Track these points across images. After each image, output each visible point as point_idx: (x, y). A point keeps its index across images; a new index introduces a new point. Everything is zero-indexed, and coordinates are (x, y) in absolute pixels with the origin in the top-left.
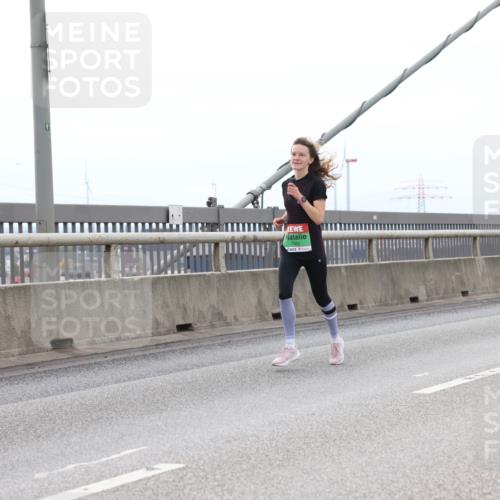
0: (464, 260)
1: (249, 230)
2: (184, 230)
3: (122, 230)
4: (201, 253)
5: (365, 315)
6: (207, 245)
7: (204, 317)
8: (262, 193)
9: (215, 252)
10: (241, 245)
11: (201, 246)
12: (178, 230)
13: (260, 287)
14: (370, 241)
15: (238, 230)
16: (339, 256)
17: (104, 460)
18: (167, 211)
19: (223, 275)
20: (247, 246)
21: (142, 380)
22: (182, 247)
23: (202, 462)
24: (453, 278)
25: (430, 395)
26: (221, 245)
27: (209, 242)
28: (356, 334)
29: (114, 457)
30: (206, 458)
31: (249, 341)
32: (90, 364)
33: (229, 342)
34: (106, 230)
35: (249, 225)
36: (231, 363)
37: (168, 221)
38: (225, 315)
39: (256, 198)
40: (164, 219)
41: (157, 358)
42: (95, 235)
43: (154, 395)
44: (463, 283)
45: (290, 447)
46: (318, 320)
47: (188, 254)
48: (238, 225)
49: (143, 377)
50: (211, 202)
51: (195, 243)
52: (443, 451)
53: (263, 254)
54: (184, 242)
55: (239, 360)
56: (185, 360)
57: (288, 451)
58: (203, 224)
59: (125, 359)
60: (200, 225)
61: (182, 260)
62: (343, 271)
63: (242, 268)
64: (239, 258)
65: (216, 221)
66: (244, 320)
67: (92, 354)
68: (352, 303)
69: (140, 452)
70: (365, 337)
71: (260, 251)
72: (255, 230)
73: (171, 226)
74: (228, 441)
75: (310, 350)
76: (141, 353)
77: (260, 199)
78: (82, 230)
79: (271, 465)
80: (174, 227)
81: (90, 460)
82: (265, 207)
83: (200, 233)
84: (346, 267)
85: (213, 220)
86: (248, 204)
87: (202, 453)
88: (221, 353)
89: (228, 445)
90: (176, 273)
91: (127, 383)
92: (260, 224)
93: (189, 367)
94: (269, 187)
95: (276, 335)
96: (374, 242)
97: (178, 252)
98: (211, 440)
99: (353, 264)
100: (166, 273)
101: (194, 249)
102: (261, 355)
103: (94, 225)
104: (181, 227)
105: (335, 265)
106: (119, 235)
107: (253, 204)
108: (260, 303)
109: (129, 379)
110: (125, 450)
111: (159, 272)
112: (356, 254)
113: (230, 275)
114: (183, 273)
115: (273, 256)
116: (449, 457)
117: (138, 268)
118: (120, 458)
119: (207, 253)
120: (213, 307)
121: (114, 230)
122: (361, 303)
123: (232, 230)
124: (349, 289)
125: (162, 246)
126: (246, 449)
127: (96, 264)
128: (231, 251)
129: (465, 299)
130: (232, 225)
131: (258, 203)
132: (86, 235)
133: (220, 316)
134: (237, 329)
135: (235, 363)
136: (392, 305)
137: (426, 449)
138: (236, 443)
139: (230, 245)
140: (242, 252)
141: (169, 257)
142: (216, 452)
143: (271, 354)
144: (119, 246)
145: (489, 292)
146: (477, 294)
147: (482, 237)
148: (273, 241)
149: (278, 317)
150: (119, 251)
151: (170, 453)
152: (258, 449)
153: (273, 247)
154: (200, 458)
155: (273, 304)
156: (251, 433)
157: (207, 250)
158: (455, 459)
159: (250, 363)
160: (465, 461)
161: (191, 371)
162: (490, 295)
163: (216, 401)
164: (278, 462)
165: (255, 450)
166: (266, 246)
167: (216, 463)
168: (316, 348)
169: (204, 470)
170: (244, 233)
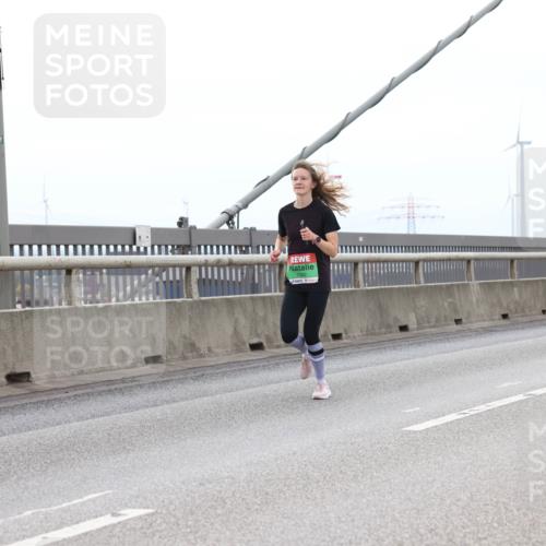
0: (458, 286)
1: (224, 253)
2: (153, 253)
3: (84, 253)
4: (171, 278)
5: (352, 345)
6: (177, 270)
7: (175, 348)
8: (238, 212)
9: (186, 277)
10: (216, 269)
11: (171, 270)
12: (145, 252)
13: (236, 315)
14: (356, 264)
15: (212, 253)
17: (64, 505)
18: (133, 233)
19: (195, 301)
20: (222, 271)
21: (107, 418)
22: (150, 272)
23: (172, 507)
24: (446, 304)
25: (421, 432)
26: (193, 269)
27: (181, 266)
28: (341, 366)
29: (75, 502)
31: (224, 374)
32: (48, 401)
33: (203, 375)
34: (67, 253)
35: (224, 247)
36: (205, 399)
37: (135, 244)
38: (198, 345)
39: (231, 217)
40: (131, 242)
41: (123, 394)
42: (54, 259)
43: (120, 434)
44: (456, 311)
45: (270, 490)
47: (158, 279)
48: (212, 247)
49: (108, 414)
50: (182, 222)
51: (164, 267)
52: (435, 494)
53: (240, 280)
54: (152, 266)
55: (212, 395)
56: (153, 395)
57: (267, 494)
58: (173, 246)
59: (88, 394)
60: (170, 247)
61: (151, 285)
63: (217, 295)
64: (213, 283)
65: (188, 243)
66: (219, 351)
67: (51, 390)
68: (336, 332)
69: (104, 496)
70: (350, 369)
71: (236, 276)
72: (230, 253)
73: (138, 248)
75: (291, 383)
76: (105, 388)
77: (235, 219)
78: (40, 253)
79: (248, 509)
80: (142, 249)
81: (50, 506)
82: (241, 228)
83: (170, 256)
85: (184, 241)
86: (222, 225)
87: (173, 497)
88: (193, 387)
89: (202, 488)
90: (144, 300)
91: (90, 421)
92: (235, 247)
93: (158, 403)
94: (246, 206)
95: (255, 368)
96: (360, 266)
97: (146, 278)
98: (183, 483)
99: (336, 290)
100: (133, 300)
101: (164, 274)
102: (237, 390)
103: (54, 248)
104: (149, 249)
106: (80, 259)
107: (228, 224)
108: (236, 333)
109: (93, 416)
110: (89, 494)
111: (125, 299)
112: (340, 279)
113: (204, 302)
114: (151, 300)
115: (251, 282)
116: (442, 499)
117: (102, 297)
118: (83, 504)
119: (178, 278)
120: (185, 337)
121: (76, 253)
122: (346, 332)
123: (206, 253)
124: (333, 316)
125: (128, 270)
126: (220, 492)
127: (56, 290)
128: (204, 276)
129: (459, 327)
130: (205, 247)
131: (233, 223)
132: (45, 259)
133: (193, 347)
134: (211, 361)
135: (209, 398)
136: (380, 334)
137: (417, 491)
138: (210, 486)
139: (203, 269)
140: (216, 277)
141: (136, 282)
142: (188, 495)
143: (247, 387)
144: (81, 271)
145: (484, 321)
146: (471, 322)
147: (477, 259)
148: (250, 265)
149: (256, 347)
150: (81, 276)
151: (138, 497)
152: (233, 493)
153: (251, 271)
154: (171, 503)
155: (251, 334)
156: (227, 474)
157: (178, 274)
158: (448, 502)
159: (226, 398)
160: (459, 503)
161: (160, 408)
162: (486, 324)
163: (189, 440)
164: (256, 507)
165: (230, 494)
166: (242, 269)
167: (188, 508)
168: (298, 382)
169: (175, 516)
170: (219, 256)
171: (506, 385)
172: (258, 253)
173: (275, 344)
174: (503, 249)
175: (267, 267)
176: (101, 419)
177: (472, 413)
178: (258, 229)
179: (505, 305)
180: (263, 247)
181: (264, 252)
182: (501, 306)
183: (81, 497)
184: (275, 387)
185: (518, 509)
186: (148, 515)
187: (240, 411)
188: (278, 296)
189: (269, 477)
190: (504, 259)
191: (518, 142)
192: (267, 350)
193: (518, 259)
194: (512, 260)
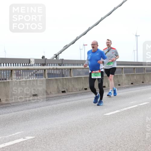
0: (119, 75)
1: (55, 66)
2: (35, 66)
3: (16, 66)
4: (40, 73)
6: (42, 70)
8: (59, 55)
9: (44, 73)
10: (52, 70)
11: (40, 70)
12: (33, 66)
13: (58, 83)
15: (51, 66)
16: (82, 74)
17: (10, 135)
18: (29, 60)
19: (47, 79)
20: (54, 71)
21: (22, 111)
22: (34, 71)
23: (40, 136)
24: (116, 80)
25: (109, 115)
26: (46, 70)
27: (43, 69)
28: (87, 97)
29: (13, 134)
31: (55, 99)
32: (6, 107)
33: (49, 100)
34: (11, 66)
35: (55, 64)
36: (49, 106)
37: (30, 63)
39: (57, 56)
40: (29, 63)
41: (27, 105)
42: (8, 67)
43: (26, 116)
44: (119, 82)
46: (75, 93)
47: (36, 73)
48: (51, 64)
49: (22, 110)
50: (43, 57)
51: (38, 70)
52: (113, 132)
54: (35, 69)
56: (35, 105)
57: (66, 132)
58: (41, 64)
59: (17, 105)
60: (40, 64)
61: (34, 75)
62: (83, 78)
63: (53, 77)
64: (52, 74)
66: (53, 93)
67: (7, 104)
68: (86, 88)
69: (21, 133)
70: (89, 98)
71: (58, 72)
72: (56, 66)
73: (31, 64)
74: (48, 130)
75: (73, 102)
76: (22, 103)
77: (58, 57)
80: (32, 65)
81: (6, 136)
82: (59, 59)
83: (40, 67)
84: (84, 77)
85: (44, 63)
86: (54, 58)
87: (40, 133)
88: (46, 103)
89: (48, 131)
90: (32, 79)
91: (17, 112)
92: (58, 64)
93: (36, 107)
94: (61, 53)
95: (63, 98)
97: (33, 72)
98: (43, 129)
99: (86, 76)
100: (29, 79)
101: (38, 72)
102: (58, 104)
103: (7, 64)
104: (34, 65)
105: (81, 76)
106: (15, 67)
107: (56, 58)
108: (58, 88)
109: (18, 111)
111: (27, 78)
112: (86, 73)
113: (49, 79)
114: (34, 79)
115: (62, 74)
116: (114, 134)
117: (21, 78)
118: (15, 135)
119: (42, 73)
121: (13, 66)
122: (88, 88)
124: (85, 84)
125: (28, 71)
126: (53, 132)
127: (8, 76)
128: (49, 72)
129: (119, 87)
130: (50, 64)
132: (5, 67)
134: (51, 96)
135: (51, 106)
138: (51, 130)
139: (49, 70)
141: (30, 74)
142: (44, 133)
143: (61, 103)
144: (15, 71)
145: (126, 85)
146: (123, 85)
147: (124, 68)
148: (62, 69)
149: (63, 92)
150: (15, 72)
151: (30, 133)
152: (57, 132)
153: (62, 71)
155: (62, 88)
156: (55, 127)
158: (116, 135)
159: (55, 106)
161: (37, 109)
163: (45, 118)
164: (63, 136)
165: (56, 132)
166: (60, 70)
167: (44, 136)
168: (75, 101)
169: (41, 139)
170: (53, 67)
171: (132, 102)
172: (64, 66)
173: (69, 91)
174: (132, 65)
175: (67, 70)
176: (20, 112)
177: (123, 110)
179: (132, 80)
180: (66, 64)
181: (66, 66)
182: (131, 81)
183: (15, 133)
184: (68, 103)
185: (135, 137)
186: (33, 138)
187: (59, 110)
188: (70, 78)
189: (67, 128)
190: (132, 68)
191: (136, 36)
192: (66, 93)
193: (136, 68)
194: (134, 68)
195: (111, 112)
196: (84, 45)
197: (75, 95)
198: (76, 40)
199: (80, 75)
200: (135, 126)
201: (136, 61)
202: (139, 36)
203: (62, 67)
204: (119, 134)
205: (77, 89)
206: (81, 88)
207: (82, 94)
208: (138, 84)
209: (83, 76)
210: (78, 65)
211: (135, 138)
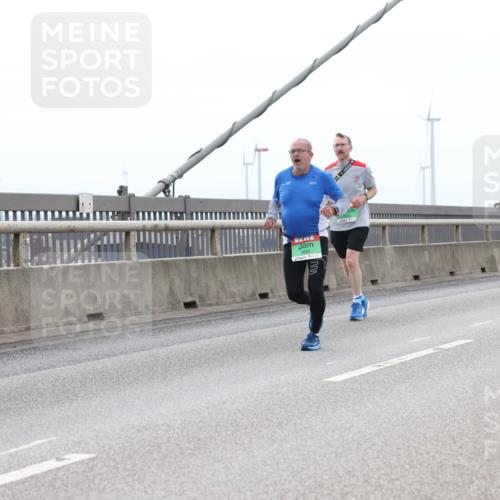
0: (374, 249)
1: (161, 219)
2: (95, 219)
3: (31, 219)
4: (112, 242)
5: (277, 304)
6: (118, 234)
8: (173, 181)
9: (126, 241)
10: (153, 234)
11: (111, 234)
12: (88, 218)
13: (172, 276)
15: (149, 219)
16: (251, 245)
17: (13, 450)
18: (77, 200)
20: (158, 235)
21: (52, 370)
22: (92, 236)
23: (112, 452)
24: (363, 267)
25: (340, 383)
26: (132, 233)
27: (120, 231)
28: (268, 323)
29: (23, 447)
30: (117, 448)
31: (160, 330)
34: (15, 218)
35: (160, 213)
36: (143, 353)
37: (78, 210)
39: (167, 186)
40: (74, 209)
41: (67, 349)
42: (3, 223)
43: (64, 385)
44: (372, 272)
45: (202, 436)
46: (229, 309)
47: (99, 243)
48: (149, 213)
49: (53, 367)
50: (122, 190)
51: (105, 232)
52: (352, 439)
53: (175, 243)
54: (94, 231)
55: (150, 349)
56: (94, 349)
57: (199, 440)
58: (113, 212)
59: (34, 349)
60: (110, 214)
61: (93, 248)
62: (255, 260)
63: (154, 257)
64: (150, 247)
65: (127, 210)
66: (156, 309)
67: (0, 344)
68: (263, 292)
69: (50, 442)
70: (276, 325)
71: (171, 240)
72: (166, 219)
73: (81, 214)
74: (139, 431)
75: (222, 339)
76: (51, 343)
77: (171, 188)
79: (182, 453)
80: (85, 215)
82: (176, 196)
83: (111, 221)
84: (257, 256)
85: (124, 208)
86: (159, 193)
87: (112, 443)
89: (139, 434)
90: (86, 262)
91: (36, 373)
92: (171, 213)
93: (99, 356)
94: (180, 176)
95: (188, 324)
97: (89, 241)
98: (122, 430)
99: (263, 253)
100: (76, 262)
101: (105, 238)
102: (173, 344)
103: (3, 213)
104: (91, 215)
105: (246, 254)
106: (28, 224)
107: (164, 192)
108: (171, 292)
109: (39, 369)
110: (35, 440)
111: (70, 260)
112: (267, 244)
114: (93, 262)
115: (185, 245)
116: (358, 443)
117: (48, 259)
118: (29, 449)
119: (118, 241)
121: (23, 218)
122: (272, 292)
123: (144, 219)
124: (260, 278)
125: (72, 234)
126: (156, 438)
127: (4, 253)
128: (142, 240)
129: (375, 287)
130: (143, 213)
131: (169, 192)
135: (147, 352)
138: (148, 432)
139: (141, 234)
141: (79, 246)
142: (127, 442)
143: (181, 342)
144: (28, 235)
145: (398, 281)
146: (386, 283)
147: (391, 226)
148: (185, 230)
149: (190, 305)
150: (28, 239)
151: (80, 443)
152: (168, 439)
153: (185, 236)
154: (111, 448)
155: (185, 293)
156: (162, 422)
157: (118, 239)
158: (365, 446)
159: (162, 352)
160: (374, 447)
161: (101, 361)
162: (399, 284)
163: (127, 391)
164: (190, 451)
165: (165, 439)
166: (177, 234)
167: (127, 453)
168: (228, 337)
169: (114, 460)
170: (155, 222)
171: (416, 340)
172: (192, 219)
173: (208, 302)
174: (415, 216)
175: (200, 232)
176: (46, 371)
177: (386, 365)
178: (192, 197)
179: (416, 267)
180: (197, 213)
181: (197, 219)
182: (413, 268)
183: (27, 443)
184: (207, 341)
185: (428, 453)
186: (90, 459)
187: (175, 364)
188: (210, 259)
189: (201, 424)
190: (416, 225)
191: (429, 119)
192: (200, 308)
193: (429, 225)
194: (423, 227)
195: (346, 372)
196: (258, 150)
197: (230, 315)
198: (231, 134)
199: (244, 248)
200: (427, 419)
201: (428, 203)
202: (438, 120)
203: (185, 223)
204: (374, 444)
205: (233, 296)
206: (249, 292)
207: (250, 313)
208: (435, 280)
209: (253, 251)
210: (236, 215)
211: (425, 456)
